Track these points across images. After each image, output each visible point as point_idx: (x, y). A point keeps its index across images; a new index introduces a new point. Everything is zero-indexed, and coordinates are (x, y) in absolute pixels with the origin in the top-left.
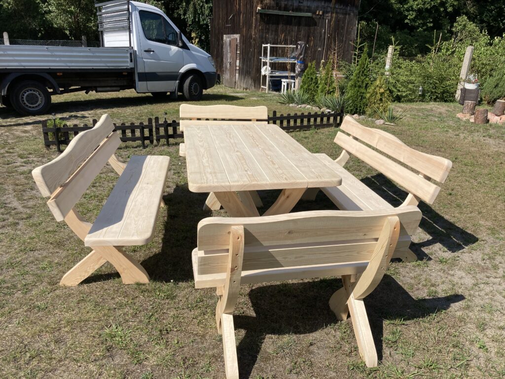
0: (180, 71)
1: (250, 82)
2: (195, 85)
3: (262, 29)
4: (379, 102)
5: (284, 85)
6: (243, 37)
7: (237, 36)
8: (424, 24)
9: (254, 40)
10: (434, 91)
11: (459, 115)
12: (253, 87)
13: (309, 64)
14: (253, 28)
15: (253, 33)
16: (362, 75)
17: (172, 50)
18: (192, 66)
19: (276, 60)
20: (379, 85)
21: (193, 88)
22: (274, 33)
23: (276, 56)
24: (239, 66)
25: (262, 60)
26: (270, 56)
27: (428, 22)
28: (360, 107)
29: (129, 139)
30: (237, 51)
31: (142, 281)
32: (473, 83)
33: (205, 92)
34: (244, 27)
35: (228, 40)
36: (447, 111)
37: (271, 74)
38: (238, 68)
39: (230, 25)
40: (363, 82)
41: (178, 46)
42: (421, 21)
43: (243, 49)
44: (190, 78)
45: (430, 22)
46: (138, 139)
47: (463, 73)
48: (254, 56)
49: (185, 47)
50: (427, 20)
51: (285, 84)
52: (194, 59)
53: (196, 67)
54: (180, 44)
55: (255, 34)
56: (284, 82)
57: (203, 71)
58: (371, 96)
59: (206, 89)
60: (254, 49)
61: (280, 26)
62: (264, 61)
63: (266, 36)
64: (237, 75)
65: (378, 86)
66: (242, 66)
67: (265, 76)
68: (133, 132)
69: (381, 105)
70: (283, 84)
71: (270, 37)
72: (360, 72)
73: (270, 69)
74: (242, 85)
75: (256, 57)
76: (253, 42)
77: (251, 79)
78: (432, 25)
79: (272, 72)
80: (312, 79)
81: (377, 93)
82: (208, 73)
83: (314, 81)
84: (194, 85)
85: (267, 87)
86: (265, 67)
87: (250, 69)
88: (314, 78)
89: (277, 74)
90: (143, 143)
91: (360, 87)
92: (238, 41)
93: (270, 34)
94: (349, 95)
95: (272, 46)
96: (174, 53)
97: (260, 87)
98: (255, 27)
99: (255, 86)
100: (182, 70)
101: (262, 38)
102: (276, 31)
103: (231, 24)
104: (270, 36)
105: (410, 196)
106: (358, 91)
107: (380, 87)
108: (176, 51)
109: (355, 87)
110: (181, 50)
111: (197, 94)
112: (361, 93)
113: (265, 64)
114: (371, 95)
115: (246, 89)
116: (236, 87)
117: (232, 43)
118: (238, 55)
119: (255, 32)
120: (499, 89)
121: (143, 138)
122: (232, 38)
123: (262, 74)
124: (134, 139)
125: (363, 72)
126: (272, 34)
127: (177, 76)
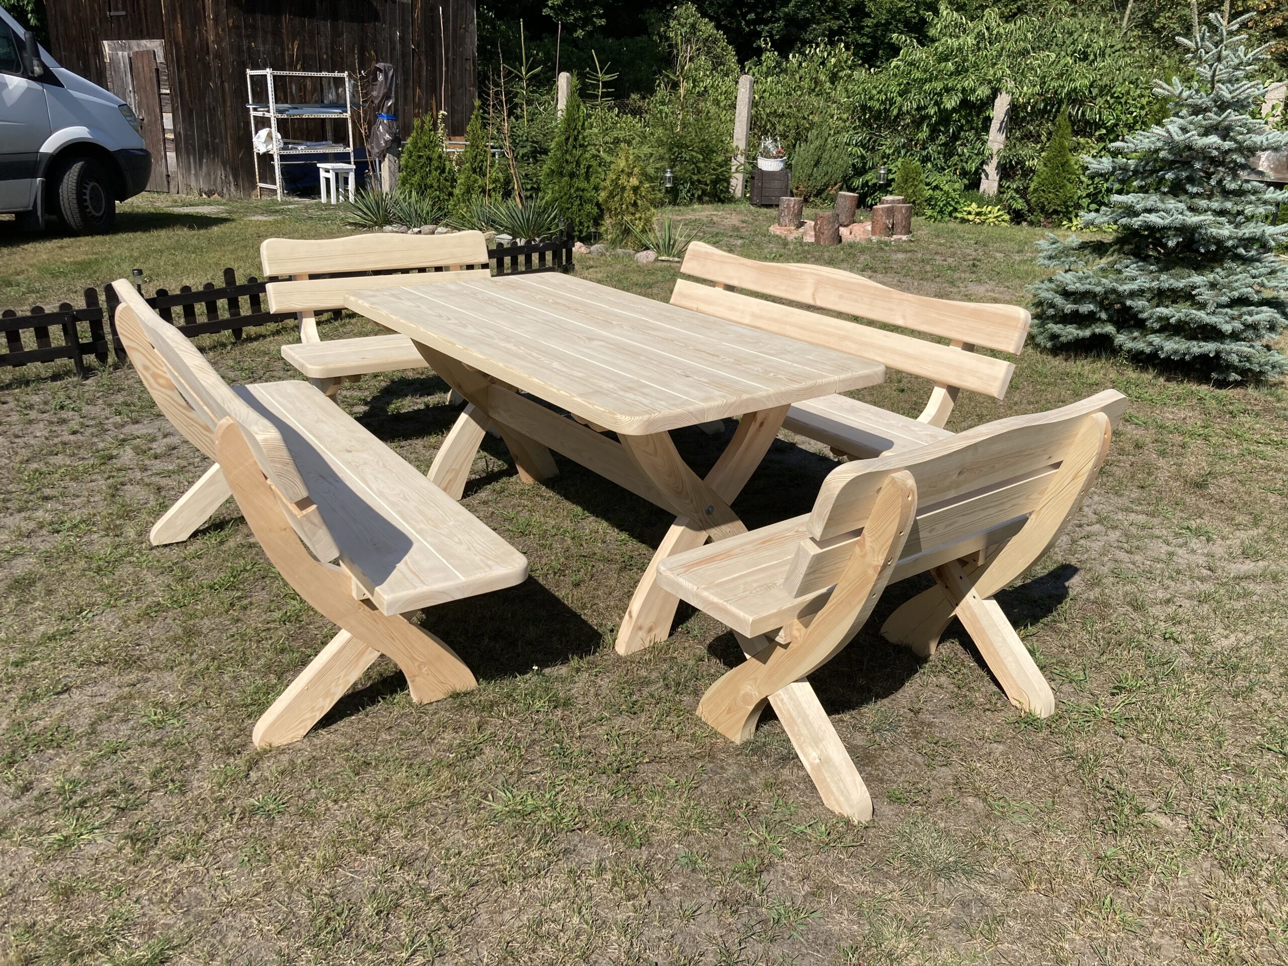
0: (42, 150)
1: (220, 173)
2: (93, 188)
3: (237, 27)
4: (632, 209)
5: (328, 180)
6: (177, 45)
7: (155, 45)
8: (587, 21)
9: (218, 56)
10: (695, 178)
11: (775, 229)
12: (233, 189)
13: (416, 122)
14: (210, 23)
15: (211, 38)
16: (574, 147)
17: (10, 87)
18: (77, 132)
19: (292, 112)
20: (626, 169)
21: (87, 197)
22: (270, 38)
23: (293, 102)
24: (174, 131)
25: (252, 113)
26: (277, 101)
27: (594, 16)
28: (581, 223)
29: (32, 357)
30: (159, 88)
31: (460, 687)
32: (775, 158)
33: (122, 207)
34: (175, 18)
35: (123, 55)
36: (743, 222)
37: (283, 149)
38: (170, 136)
39: (124, 13)
40: (578, 164)
41: (27, 74)
42: (579, 14)
43: (180, 83)
44: (76, 168)
45: (600, 16)
46: (60, 352)
47: (740, 136)
48: (224, 101)
49: (47, 78)
50: (591, 10)
51: (331, 176)
52: (79, 114)
53: (89, 136)
54: (37, 70)
55: (219, 40)
56: (327, 171)
57: (112, 146)
58: (611, 196)
59: (122, 200)
60: (222, 82)
61: (286, 19)
62: (260, 114)
63: (249, 47)
64: (171, 155)
65: (622, 171)
66: (185, 130)
67: (266, 158)
68: (42, 334)
69: (637, 216)
70: (323, 174)
71: (262, 49)
72: (567, 139)
73: (279, 136)
74: (193, 184)
75: (229, 104)
76: (214, 65)
77: (224, 164)
78: (603, 22)
79: (285, 143)
80: (430, 159)
81: (624, 189)
82: (124, 152)
83: (435, 163)
84: (89, 187)
85: (278, 186)
86: (263, 133)
87: (214, 137)
88: (435, 156)
89: (301, 149)
90: (79, 363)
91: (572, 175)
92: (160, 58)
93: (260, 40)
94: (548, 197)
95: (276, 73)
96: (17, 94)
97: (254, 186)
98: (216, 20)
99: (237, 185)
100: (49, 146)
101: (240, 51)
102: (276, 33)
103: (124, 9)
104: (261, 47)
105: (938, 395)
106: (571, 186)
107: (630, 175)
108: (22, 90)
109: (561, 174)
110: (36, 86)
111: (101, 213)
112: (578, 189)
113: (263, 123)
114: (611, 193)
115: (210, 194)
116: (173, 190)
117: (138, 64)
118: (166, 101)
119: (217, 34)
120: (822, 168)
121: (76, 350)
122: (136, 49)
123: (255, 151)
124: (46, 354)
125: (576, 139)
126: (264, 43)
127: (36, 163)
